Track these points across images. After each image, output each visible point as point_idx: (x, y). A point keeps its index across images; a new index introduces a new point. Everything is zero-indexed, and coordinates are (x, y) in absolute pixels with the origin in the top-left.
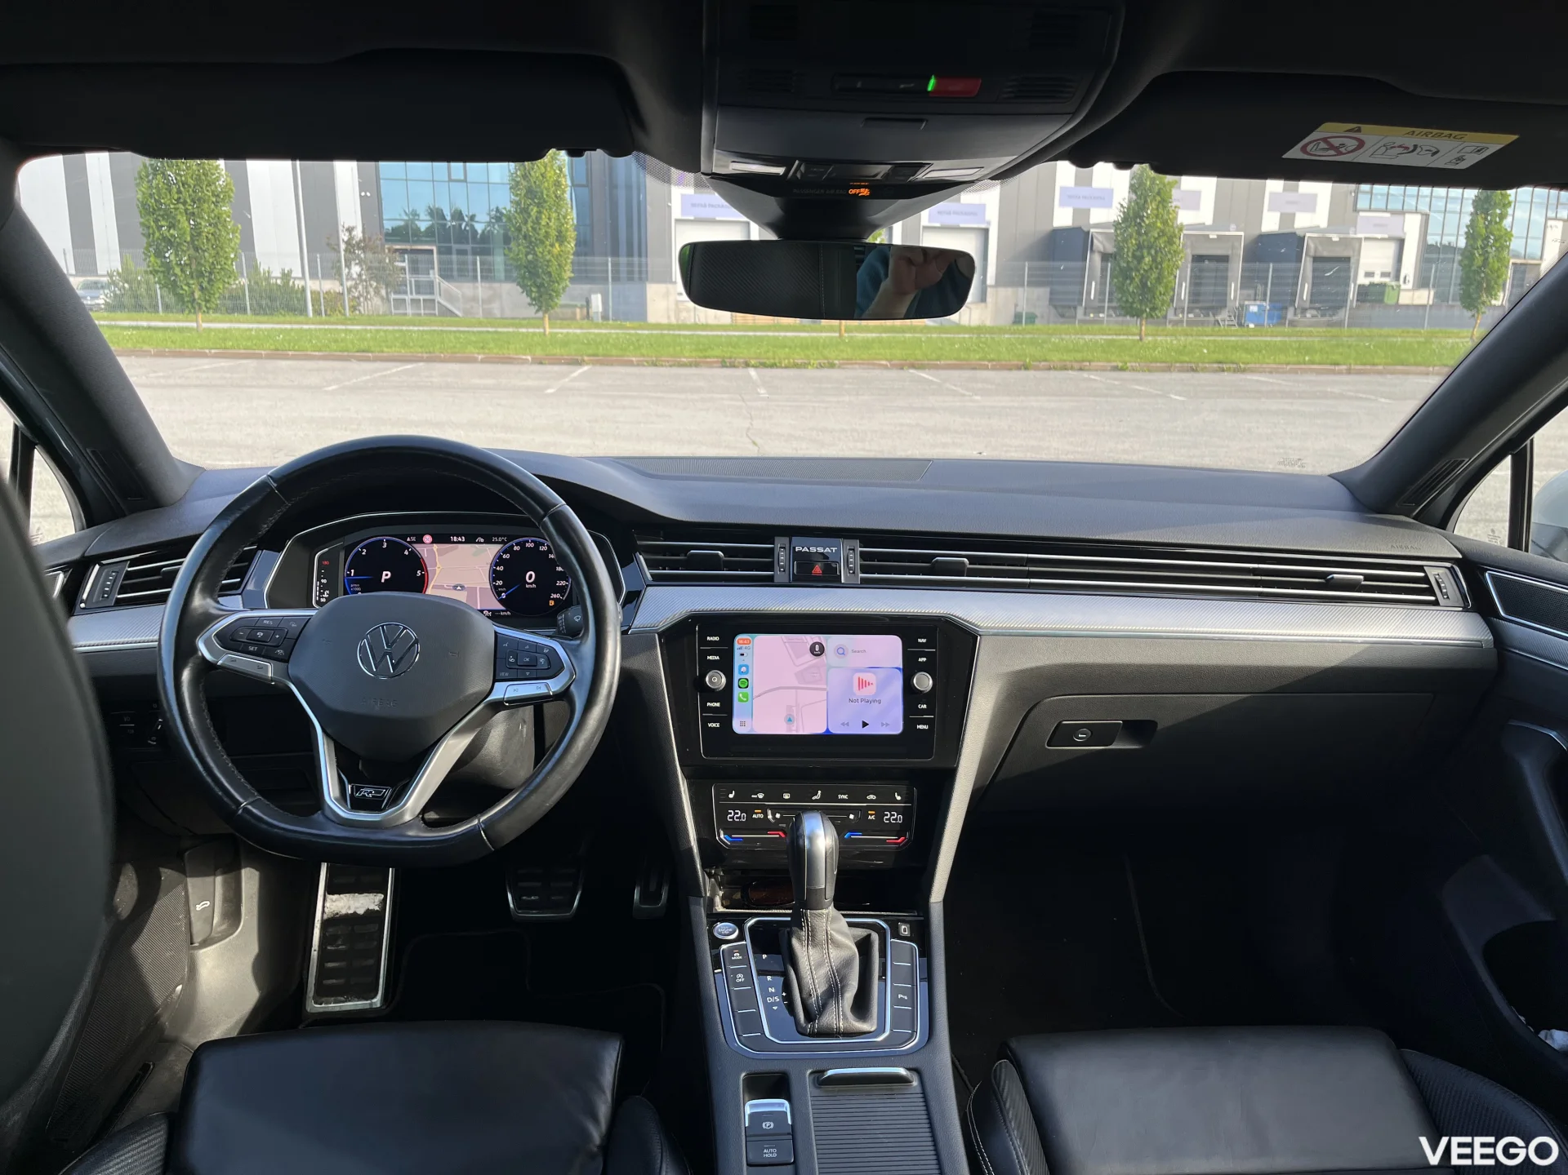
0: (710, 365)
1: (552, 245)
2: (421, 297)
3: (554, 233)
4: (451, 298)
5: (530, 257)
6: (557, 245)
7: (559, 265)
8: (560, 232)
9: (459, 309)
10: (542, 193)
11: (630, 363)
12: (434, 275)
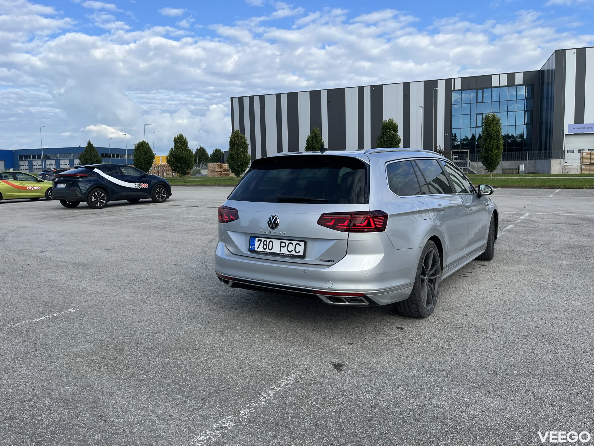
0: (545, 188)
1: (494, 151)
2: (463, 168)
3: (495, 147)
4: (473, 167)
5: (486, 155)
6: (496, 150)
7: (496, 157)
8: (497, 146)
9: (476, 171)
10: (492, 134)
11: (515, 188)
12: (468, 160)
